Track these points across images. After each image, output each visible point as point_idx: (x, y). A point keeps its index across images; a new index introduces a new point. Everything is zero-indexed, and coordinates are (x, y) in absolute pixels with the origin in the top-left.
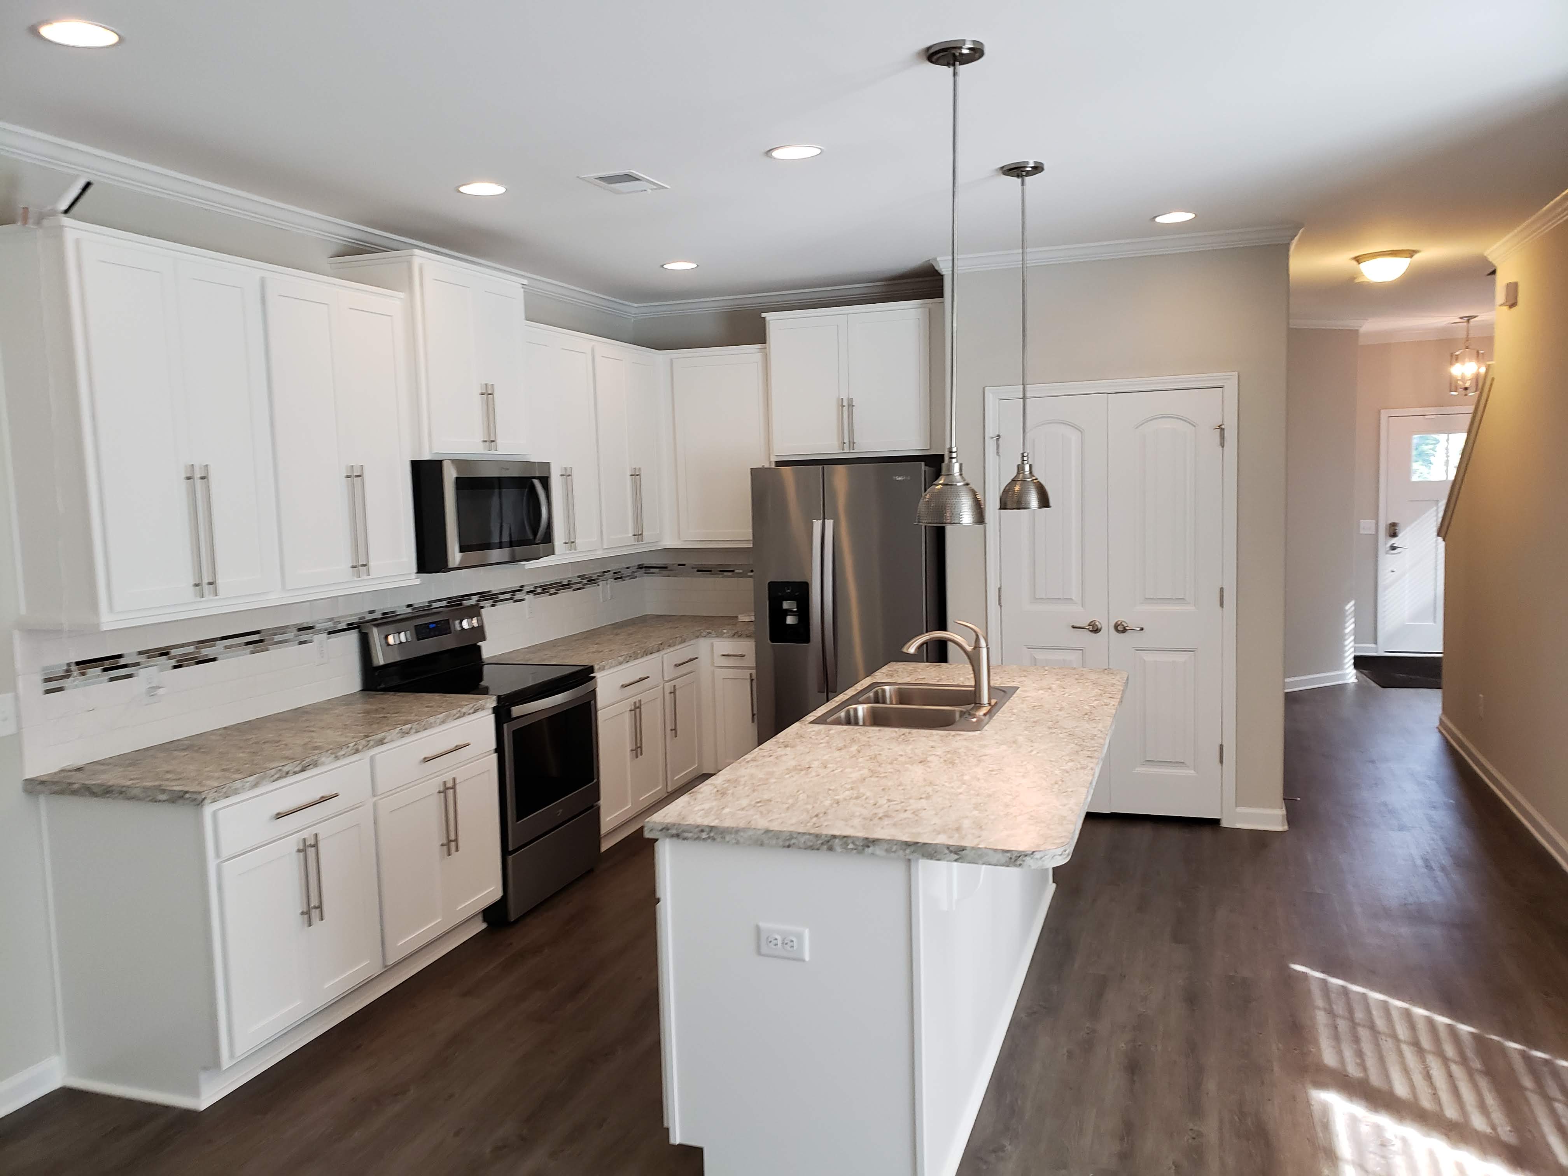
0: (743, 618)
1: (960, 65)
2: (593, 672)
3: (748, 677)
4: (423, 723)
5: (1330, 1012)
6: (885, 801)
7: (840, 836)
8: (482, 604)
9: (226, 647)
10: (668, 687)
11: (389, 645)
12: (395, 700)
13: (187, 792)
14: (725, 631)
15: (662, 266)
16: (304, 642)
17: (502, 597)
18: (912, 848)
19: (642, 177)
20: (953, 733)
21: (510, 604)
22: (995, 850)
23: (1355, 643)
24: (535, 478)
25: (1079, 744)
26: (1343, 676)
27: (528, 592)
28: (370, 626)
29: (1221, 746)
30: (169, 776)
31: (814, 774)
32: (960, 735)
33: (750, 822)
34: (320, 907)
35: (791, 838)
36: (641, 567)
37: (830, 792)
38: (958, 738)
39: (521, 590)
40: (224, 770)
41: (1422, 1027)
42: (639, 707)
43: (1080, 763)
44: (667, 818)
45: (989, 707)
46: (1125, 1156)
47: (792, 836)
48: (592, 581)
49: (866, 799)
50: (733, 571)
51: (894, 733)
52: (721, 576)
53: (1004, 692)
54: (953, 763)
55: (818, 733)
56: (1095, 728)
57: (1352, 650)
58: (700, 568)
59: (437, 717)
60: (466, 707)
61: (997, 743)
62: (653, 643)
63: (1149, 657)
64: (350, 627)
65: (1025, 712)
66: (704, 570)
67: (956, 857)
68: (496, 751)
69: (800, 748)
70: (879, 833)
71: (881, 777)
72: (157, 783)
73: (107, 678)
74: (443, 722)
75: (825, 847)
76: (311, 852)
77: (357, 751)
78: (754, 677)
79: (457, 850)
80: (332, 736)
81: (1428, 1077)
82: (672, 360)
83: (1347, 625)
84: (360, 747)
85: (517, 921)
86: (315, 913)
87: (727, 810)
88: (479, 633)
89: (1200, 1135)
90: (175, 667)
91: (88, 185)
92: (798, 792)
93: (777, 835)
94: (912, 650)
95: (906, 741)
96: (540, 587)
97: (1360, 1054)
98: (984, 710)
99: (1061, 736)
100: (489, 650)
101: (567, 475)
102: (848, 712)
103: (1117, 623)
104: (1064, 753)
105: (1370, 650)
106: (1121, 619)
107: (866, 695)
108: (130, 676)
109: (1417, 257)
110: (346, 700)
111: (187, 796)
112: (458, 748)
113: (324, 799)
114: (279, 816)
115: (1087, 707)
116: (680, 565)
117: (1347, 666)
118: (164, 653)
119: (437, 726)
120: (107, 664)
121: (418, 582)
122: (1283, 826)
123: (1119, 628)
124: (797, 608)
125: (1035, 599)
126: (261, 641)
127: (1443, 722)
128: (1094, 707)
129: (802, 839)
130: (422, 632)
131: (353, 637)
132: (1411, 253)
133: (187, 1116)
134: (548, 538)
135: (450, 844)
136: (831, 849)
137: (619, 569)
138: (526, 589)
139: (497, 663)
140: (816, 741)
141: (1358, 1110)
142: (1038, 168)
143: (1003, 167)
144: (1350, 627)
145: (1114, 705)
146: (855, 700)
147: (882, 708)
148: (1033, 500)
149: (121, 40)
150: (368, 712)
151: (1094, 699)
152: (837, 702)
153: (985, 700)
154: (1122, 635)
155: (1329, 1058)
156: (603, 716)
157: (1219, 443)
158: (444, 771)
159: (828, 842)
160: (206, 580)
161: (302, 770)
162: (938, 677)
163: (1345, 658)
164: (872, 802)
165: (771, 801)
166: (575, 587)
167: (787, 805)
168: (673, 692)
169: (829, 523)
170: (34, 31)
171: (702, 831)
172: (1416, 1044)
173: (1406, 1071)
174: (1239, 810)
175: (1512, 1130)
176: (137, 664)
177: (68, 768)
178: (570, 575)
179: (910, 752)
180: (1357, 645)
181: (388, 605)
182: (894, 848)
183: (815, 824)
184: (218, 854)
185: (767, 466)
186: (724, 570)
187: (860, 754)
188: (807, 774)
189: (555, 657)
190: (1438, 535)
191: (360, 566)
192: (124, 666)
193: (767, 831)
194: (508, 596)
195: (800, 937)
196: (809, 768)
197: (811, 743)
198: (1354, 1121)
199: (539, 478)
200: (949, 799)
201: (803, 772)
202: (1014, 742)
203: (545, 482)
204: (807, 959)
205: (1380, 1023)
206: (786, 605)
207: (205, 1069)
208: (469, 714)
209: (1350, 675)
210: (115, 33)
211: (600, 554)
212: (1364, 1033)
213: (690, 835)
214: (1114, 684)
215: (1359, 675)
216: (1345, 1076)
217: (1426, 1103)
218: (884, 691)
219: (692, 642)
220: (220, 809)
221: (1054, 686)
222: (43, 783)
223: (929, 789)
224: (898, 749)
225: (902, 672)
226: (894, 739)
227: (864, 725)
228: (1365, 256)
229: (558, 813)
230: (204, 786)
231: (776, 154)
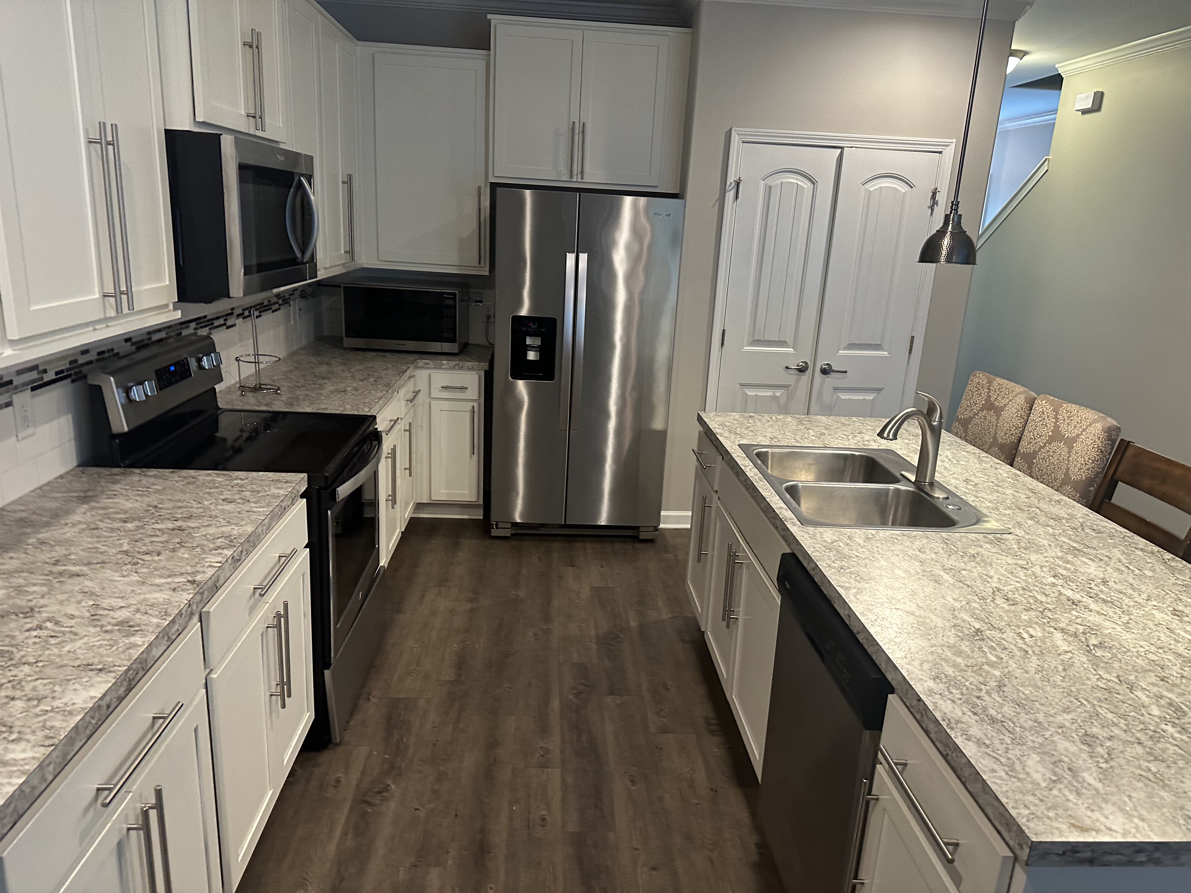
3: (469, 410)
10: (403, 425)
11: (131, 400)
14: (444, 362)
21: (224, 331)
63: (844, 395)
64: (60, 377)
78: (476, 409)
79: (289, 696)
82: (373, 54)
103: (824, 365)
121: (178, 314)
123: (826, 370)
124: (543, 344)
130: (163, 378)
134: (313, 256)
139: (234, 409)
154: (825, 376)
157: (929, 204)
168: (409, 430)
169: (584, 258)
191: (120, 294)
199: (305, 176)
203: (310, 182)
206: (529, 341)
219: (413, 374)
229: (360, 597)
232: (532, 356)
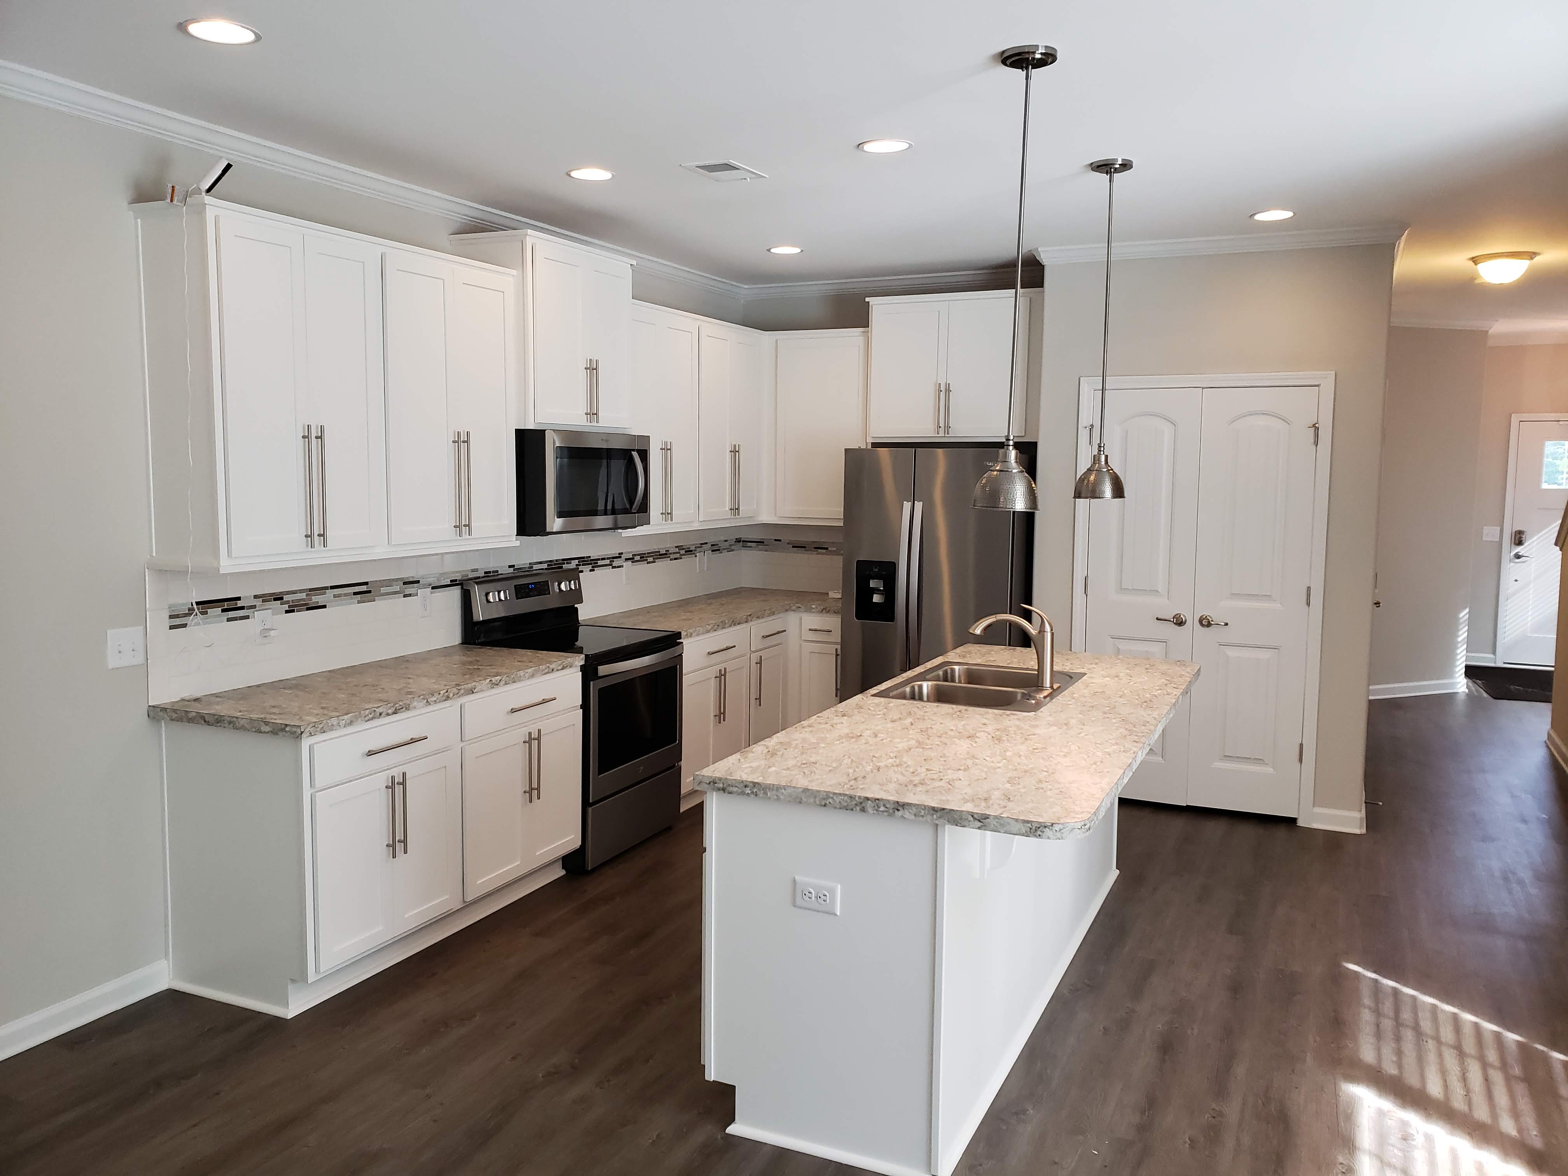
0: (832, 595)
1: (1032, 68)
2: (681, 638)
3: (834, 652)
4: (513, 676)
5: (1377, 1012)
6: (925, 770)
7: (872, 798)
8: (581, 568)
9: (335, 596)
10: (755, 658)
11: (488, 601)
12: (491, 654)
13: (286, 725)
14: (813, 606)
15: (769, 250)
16: (410, 595)
17: (600, 563)
18: (939, 814)
19: (740, 166)
20: (1008, 712)
21: (609, 570)
22: (1017, 820)
23: (1467, 652)
24: (634, 450)
25: (1129, 729)
26: (1453, 685)
27: (626, 559)
28: (472, 583)
29: (1301, 745)
30: (274, 710)
31: (864, 741)
32: (1016, 714)
33: (792, 780)
34: (404, 841)
35: (828, 797)
36: (738, 541)
37: (874, 759)
38: (1012, 717)
39: (620, 557)
40: (323, 708)
41: (1468, 1031)
42: (725, 675)
43: (1124, 746)
44: (715, 772)
45: (1051, 691)
46: (1143, 1129)
47: (828, 795)
48: (689, 552)
49: (907, 767)
50: (827, 549)
51: (951, 710)
52: (815, 553)
53: (1071, 677)
54: (999, 740)
55: (878, 705)
56: (1150, 715)
57: (1464, 658)
58: (796, 544)
59: (526, 671)
60: (555, 663)
61: (1049, 724)
62: (742, 614)
63: (1231, 653)
64: (454, 583)
65: (1085, 697)
66: (799, 546)
67: (980, 824)
68: (582, 707)
69: (857, 718)
70: (910, 798)
71: (926, 748)
72: (262, 716)
73: (225, 618)
74: (533, 676)
75: (858, 808)
76: (399, 789)
77: (448, 698)
78: (839, 652)
79: (539, 798)
80: (426, 683)
81: (1464, 1079)
82: (777, 340)
83: (1460, 633)
84: (451, 695)
85: (594, 870)
86: (399, 847)
87: (773, 769)
88: (577, 595)
89: (1221, 1114)
90: (287, 612)
91: (229, 166)
92: (843, 757)
93: (814, 794)
94: (978, 631)
95: (961, 718)
96: (638, 555)
97: (1399, 1053)
98: (1046, 693)
99: (1114, 721)
100: (585, 612)
101: (667, 449)
102: (913, 687)
103: (1201, 617)
104: (1111, 737)
105: (1485, 660)
106: (1206, 613)
107: (935, 673)
108: (247, 617)
109: (1537, 259)
110: (446, 652)
111: (287, 729)
112: (544, 702)
113: (413, 741)
114: (370, 753)
115: (1148, 696)
116: (776, 540)
117: (1457, 675)
118: (278, 598)
119: (526, 680)
120: (226, 605)
121: (518, 543)
122: (1360, 828)
123: (1206, 623)
124: (883, 587)
125: (1122, 590)
126: (370, 592)
127: (1551, 735)
128: (1156, 696)
129: (837, 800)
130: (522, 592)
131: (456, 592)
132: (1532, 255)
133: (275, 1023)
134: (644, 507)
135: (533, 791)
136: (863, 810)
137: (717, 542)
138: (624, 557)
139: (592, 624)
140: (874, 713)
141: (1386, 1104)
142: (1126, 166)
143: (1092, 164)
144: (1463, 635)
145: (1176, 695)
146: (922, 677)
147: (951, 686)
148: (1107, 490)
149: (258, 38)
150: (464, 664)
151: (1158, 688)
152: (903, 678)
153: (1048, 684)
154: (1206, 629)
155: (1368, 1054)
156: (687, 680)
157: (1313, 441)
158: (531, 722)
159: (861, 803)
160: (316, 533)
161: (395, 713)
162: (1009, 660)
163: (1456, 666)
164: (911, 770)
165: (816, 763)
166: (672, 556)
167: (830, 768)
168: (760, 663)
169: (919, 505)
170: (182, 27)
171: (746, 786)
172: (1458, 1048)
173: (1443, 1073)
174: (1317, 810)
175: (1538, 1134)
176: (254, 607)
177: (187, 698)
178: (668, 545)
179: (961, 727)
180: (1468, 654)
181: (492, 565)
182: (923, 812)
183: (852, 786)
184: (312, 785)
185: (863, 447)
186: (819, 548)
187: (912, 726)
188: (856, 741)
189: (647, 622)
190: (1556, 544)
191: (463, 526)
192: (242, 608)
193: (806, 790)
194: (608, 562)
195: (832, 892)
196: (861, 736)
197: (869, 713)
198: (1381, 1113)
199: (638, 451)
200: (986, 772)
201: (854, 740)
202: (1066, 724)
203: (644, 455)
204: (838, 914)
205: (1426, 1025)
206: (873, 584)
207: (293, 981)
208: (558, 670)
209: (1460, 684)
210: (251, 30)
211: (696, 526)
212: (1408, 1035)
213: (735, 789)
214: (1183, 675)
215: (1470, 684)
216: (1378, 1071)
217: (1458, 1103)
218: (953, 670)
219: (781, 615)
220: (317, 743)
221: (1121, 675)
222: (164, 710)
223: (969, 762)
224: (950, 724)
225: (976, 653)
226: (949, 714)
227: (928, 701)
228: (1482, 257)
229: (640, 770)
230: (303, 721)
231: (867, 147)
232: (876, 598)
